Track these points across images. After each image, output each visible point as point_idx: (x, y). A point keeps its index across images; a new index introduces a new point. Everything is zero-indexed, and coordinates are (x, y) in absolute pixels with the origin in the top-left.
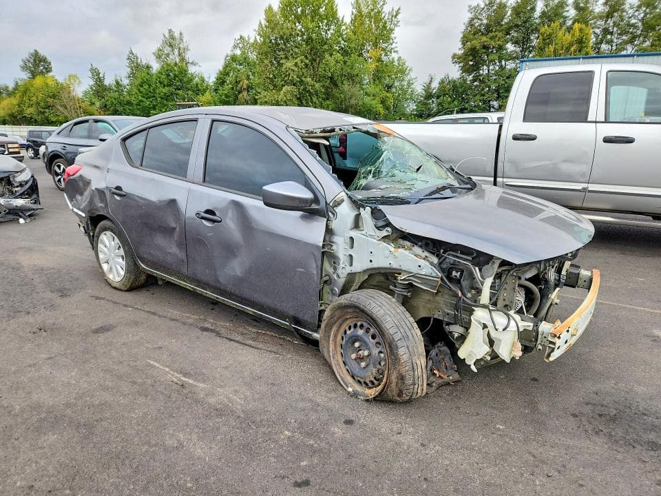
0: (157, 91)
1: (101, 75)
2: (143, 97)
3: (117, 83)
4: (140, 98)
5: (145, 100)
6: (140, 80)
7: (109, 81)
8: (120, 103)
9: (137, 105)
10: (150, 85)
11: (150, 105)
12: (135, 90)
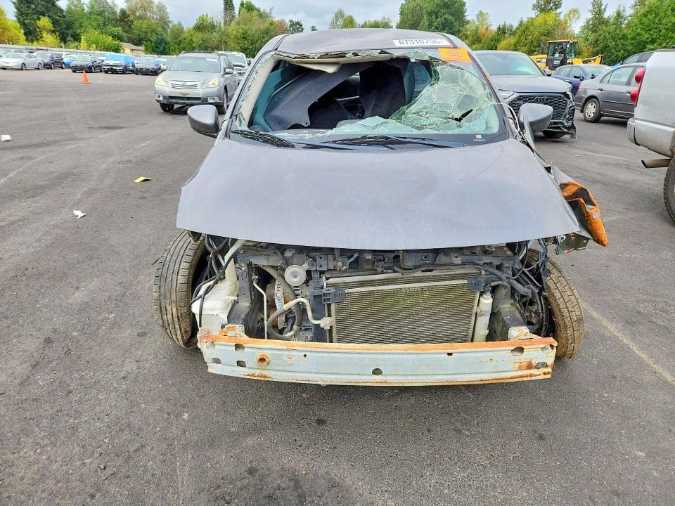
0: (664, 21)
1: (603, 7)
2: (643, 29)
3: (619, 14)
4: (639, 30)
5: (644, 32)
6: (647, 9)
7: (609, 13)
8: (614, 38)
9: (632, 39)
10: (657, 14)
11: (647, 38)
12: (636, 21)
